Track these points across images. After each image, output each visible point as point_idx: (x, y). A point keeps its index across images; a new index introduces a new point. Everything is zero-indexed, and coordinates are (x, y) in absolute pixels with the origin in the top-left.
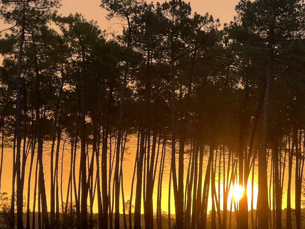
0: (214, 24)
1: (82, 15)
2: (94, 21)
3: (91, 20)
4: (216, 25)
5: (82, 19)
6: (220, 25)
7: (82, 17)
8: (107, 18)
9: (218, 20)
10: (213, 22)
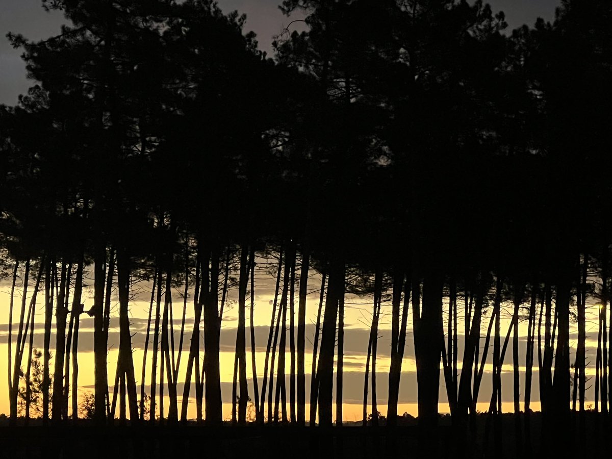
0: (493, 23)
1: (214, 2)
2: (240, 14)
3: (233, 11)
4: (497, 25)
5: (213, 10)
6: (505, 25)
7: (214, 6)
8: (283, 9)
9: (501, 16)
10: (491, 19)
